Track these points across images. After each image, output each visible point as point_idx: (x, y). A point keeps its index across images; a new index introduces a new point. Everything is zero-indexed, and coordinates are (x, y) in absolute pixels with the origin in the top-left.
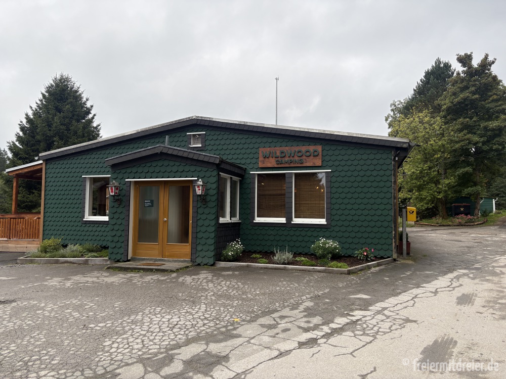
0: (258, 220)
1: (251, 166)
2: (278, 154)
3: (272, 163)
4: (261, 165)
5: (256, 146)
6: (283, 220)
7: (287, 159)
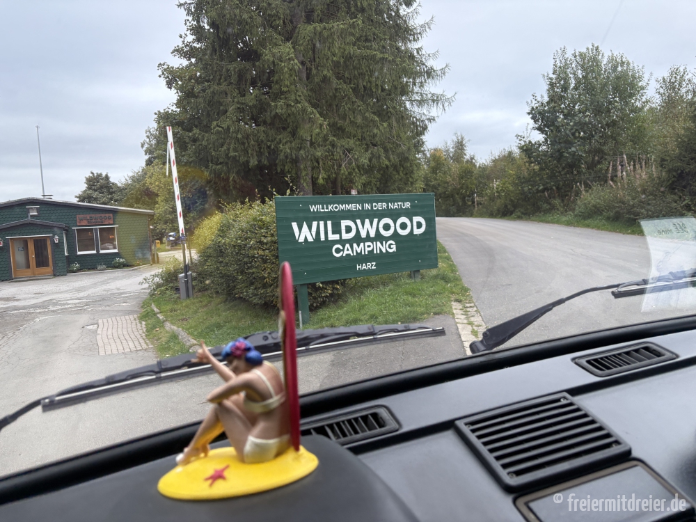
0: (79, 253)
1: (72, 225)
2: (88, 218)
3: (85, 222)
4: (78, 224)
5: (74, 214)
6: (94, 252)
7: (94, 221)
